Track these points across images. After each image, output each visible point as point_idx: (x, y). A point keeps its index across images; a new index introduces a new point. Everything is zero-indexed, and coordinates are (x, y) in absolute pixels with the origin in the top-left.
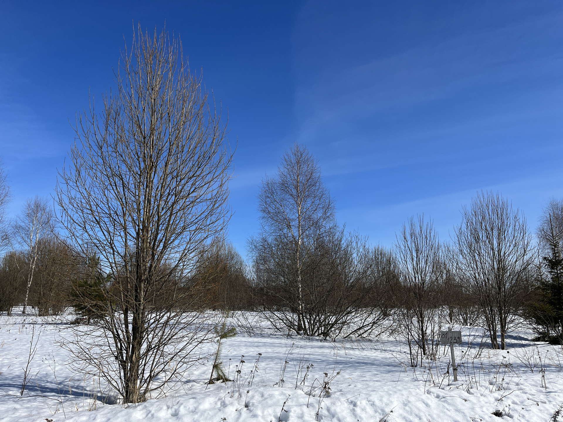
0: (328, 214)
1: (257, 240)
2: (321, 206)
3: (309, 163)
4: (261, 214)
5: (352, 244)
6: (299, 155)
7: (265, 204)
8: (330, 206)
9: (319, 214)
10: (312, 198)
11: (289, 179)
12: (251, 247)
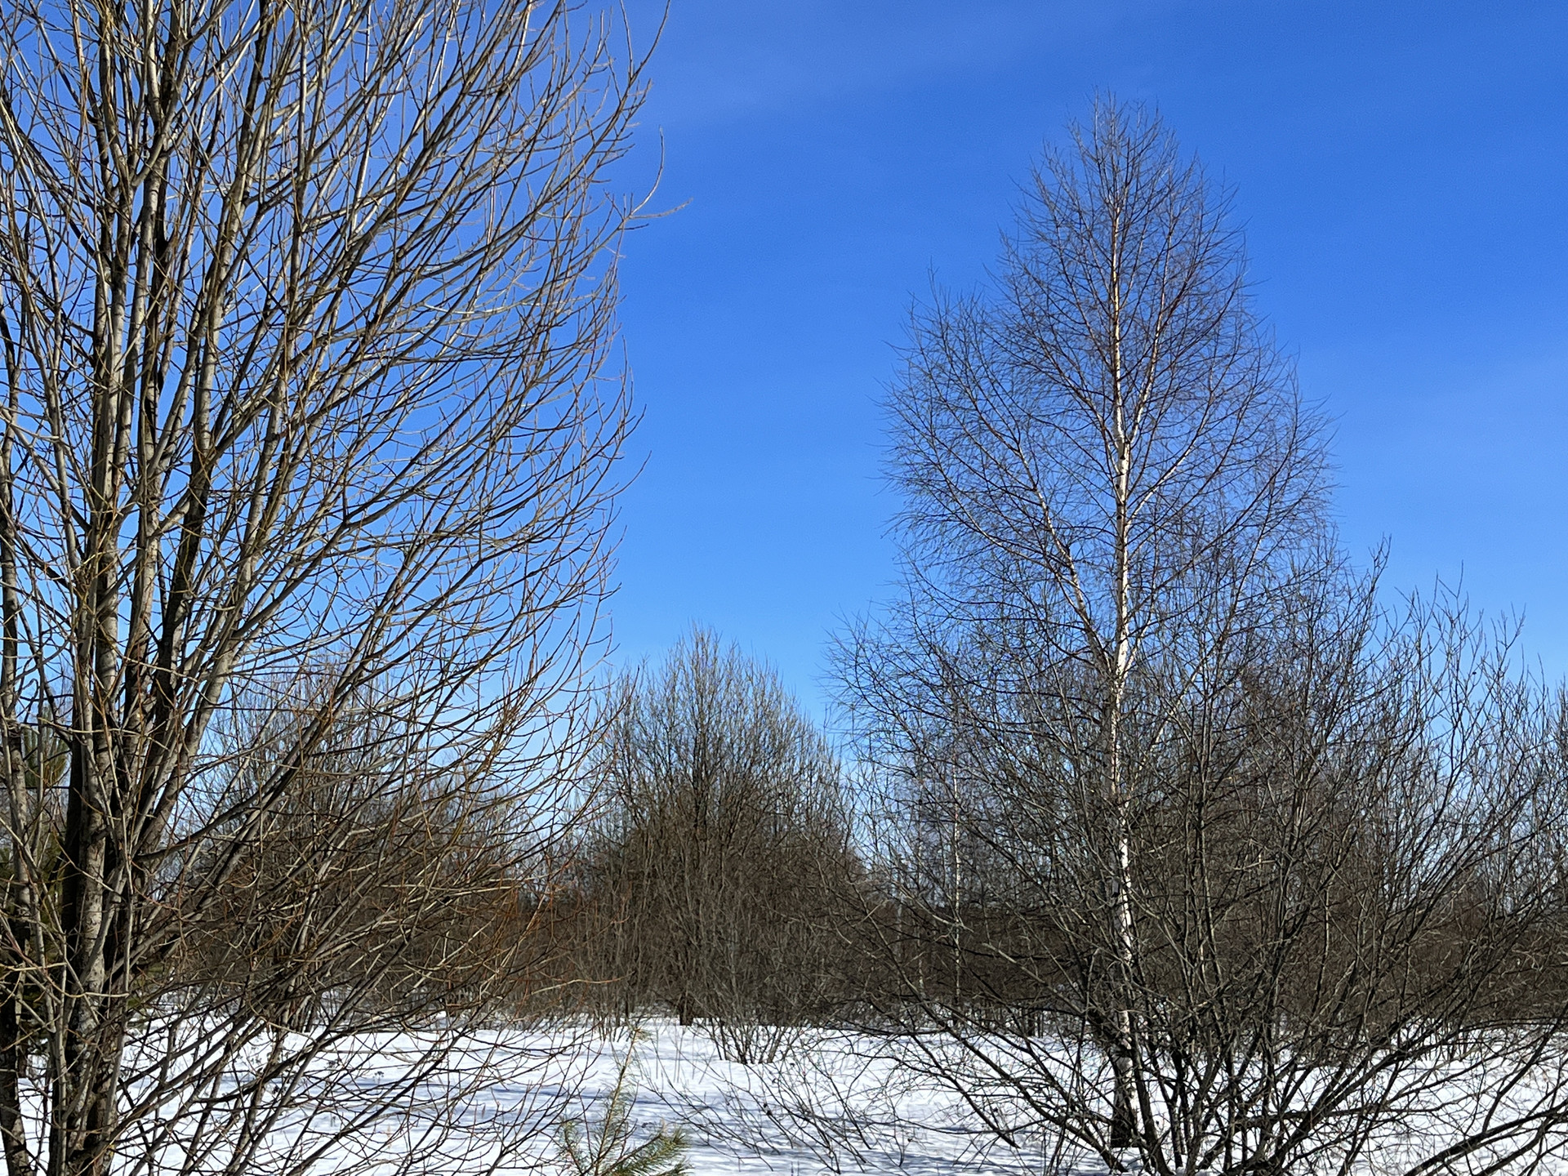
0: (1289, 498)
1: (886, 640)
2: (1246, 453)
3: (1176, 210)
4: (903, 500)
5: (1425, 663)
6: (1123, 163)
7: (925, 446)
8: (1301, 454)
9: (1238, 496)
10: (1194, 404)
11: (1062, 304)
12: (851, 679)
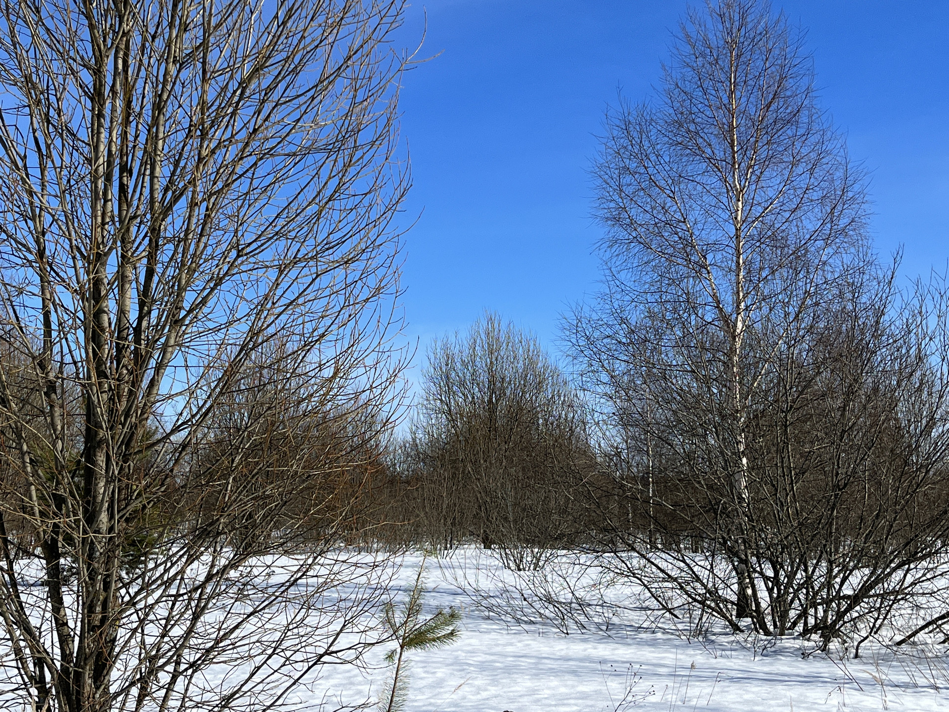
0: (843, 222)
1: (595, 317)
2: (815, 195)
3: (770, 45)
4: (603, 231)
6: (737, 18)
7: (616, 197)
8: (850, 194)
9: (810, 221)
10: (783, 166)
11: (700, 106)
12: (574, 341)
